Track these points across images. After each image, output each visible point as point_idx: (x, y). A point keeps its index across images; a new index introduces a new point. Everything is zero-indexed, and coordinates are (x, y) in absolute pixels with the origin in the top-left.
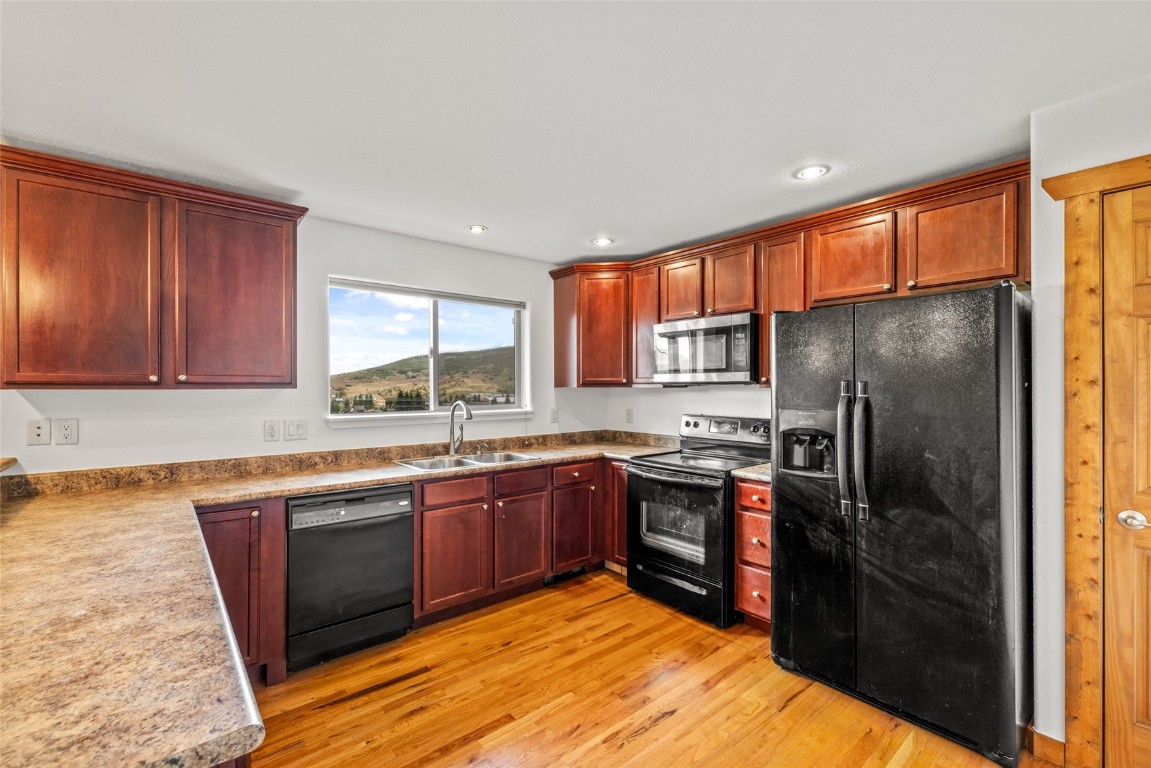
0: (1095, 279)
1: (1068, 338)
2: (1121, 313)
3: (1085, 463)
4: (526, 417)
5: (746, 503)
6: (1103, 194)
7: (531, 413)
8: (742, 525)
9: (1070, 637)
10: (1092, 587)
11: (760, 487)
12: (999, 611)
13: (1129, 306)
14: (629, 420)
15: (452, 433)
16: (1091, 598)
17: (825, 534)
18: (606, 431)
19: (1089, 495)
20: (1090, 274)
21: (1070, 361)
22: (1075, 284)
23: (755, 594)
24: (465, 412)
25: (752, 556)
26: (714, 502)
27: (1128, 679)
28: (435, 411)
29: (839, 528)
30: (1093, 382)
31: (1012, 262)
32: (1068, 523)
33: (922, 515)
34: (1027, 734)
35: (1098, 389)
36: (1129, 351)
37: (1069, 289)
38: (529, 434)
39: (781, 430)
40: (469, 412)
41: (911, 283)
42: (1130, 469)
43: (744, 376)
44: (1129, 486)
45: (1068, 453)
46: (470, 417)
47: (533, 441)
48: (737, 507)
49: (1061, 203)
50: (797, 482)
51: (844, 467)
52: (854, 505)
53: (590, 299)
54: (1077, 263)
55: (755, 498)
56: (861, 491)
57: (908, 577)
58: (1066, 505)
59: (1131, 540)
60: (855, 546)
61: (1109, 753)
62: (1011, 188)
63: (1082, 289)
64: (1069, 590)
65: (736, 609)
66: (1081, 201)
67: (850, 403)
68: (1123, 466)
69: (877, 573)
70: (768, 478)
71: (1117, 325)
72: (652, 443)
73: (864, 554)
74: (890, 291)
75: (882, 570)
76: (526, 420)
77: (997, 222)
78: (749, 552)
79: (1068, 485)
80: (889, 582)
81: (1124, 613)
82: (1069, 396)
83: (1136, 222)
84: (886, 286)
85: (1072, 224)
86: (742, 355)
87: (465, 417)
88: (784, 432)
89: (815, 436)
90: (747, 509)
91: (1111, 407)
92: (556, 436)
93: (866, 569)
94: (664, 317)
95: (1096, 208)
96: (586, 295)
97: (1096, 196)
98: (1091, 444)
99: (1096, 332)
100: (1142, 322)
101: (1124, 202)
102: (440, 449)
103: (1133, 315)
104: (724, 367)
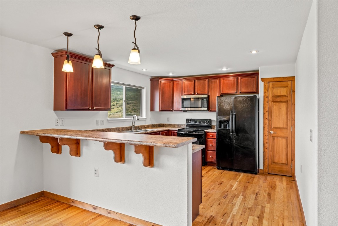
0: (267, 95)
1: (264, 104)
2: (270, 101)
3: (266, 124)
4: (144, 120)
5: (209, 137)
6: (268, 82)
7: (145, 118)
8: (208, 142)
9: (264, 152)
10: (267, 144)
11: (212, 133)
12: (255, 148)
13: (271, 100)
14: (168, 120)
15: (133, 124)
16: (266, 145)
17: (228, 140)
18: (161, 124)
19: (266, 129)
20: (267, 94)
21: (264, 108)
22: (265, 96)
23: (211, 157)
24: (137, 118)
25: (210, 149)
26: (202, 138)
27: (271, 157)
28: (125, 118)
29: (230, 139)
30: (267, 111)
31: (256, 90)
32: (264, 134)
33: (244, 134)
34: (259, 170)
35: (268, 112)
36: (271, 107)
37: (264, 96)
38: (146, 124)
39: (219, 120)
40: (138, 117)
41: (240, 92)
42: (271, 125)
43: (206, 109)
44: (271, 127)
45: (264, 122)
46: (138, 119)
47: (147, 126)
48: (206, 138)
49: (263, 82)
50: (222, 131)
51: (231, 127)
52: (233, 134)
53: (163, 87)
54: (265, 93)
55: (211, 136)
56: (234, 131)
57: (242, 146)
58: (264, 131)
59: (271, 136)
60: (233, 142)
61: (269, 169)
62: (256, 77)
63: (266, 97)
64: (264, 145)
65: (206, 161)
66: (266, 83)
67: (232, 115)
68: (270, 124)
69: (237, 146)
70: (216, 131)
71: (270, 102)
72: (176, 126)
73: (235, 143)
74: (236, 93)
75: (238, 145)
76: (145, 120)
77: (254, 82)
78: (209, 148)
79: (264, 128)
80: (239, 147)
81: (271, 147)
82: (264, 113)
83: (272, 87)
84: (236, 92)
85: (265, 86)
86: (206, 104)
87: (137, 119)
88: (220, 121)
89: (225, 121)
90: (209, 138)
91: (269, 115)
92: (151, 125)
93: (235, 145)
94: (184, 94)
95: (267, 84)
96: (162, 86)
97: (267, 82)
98: (267, 121)
99: (267, 104)
100: (273, 102)
101: (271, 84)
102: (129, 128)
103: (272, 101)
104: (201, 107)
